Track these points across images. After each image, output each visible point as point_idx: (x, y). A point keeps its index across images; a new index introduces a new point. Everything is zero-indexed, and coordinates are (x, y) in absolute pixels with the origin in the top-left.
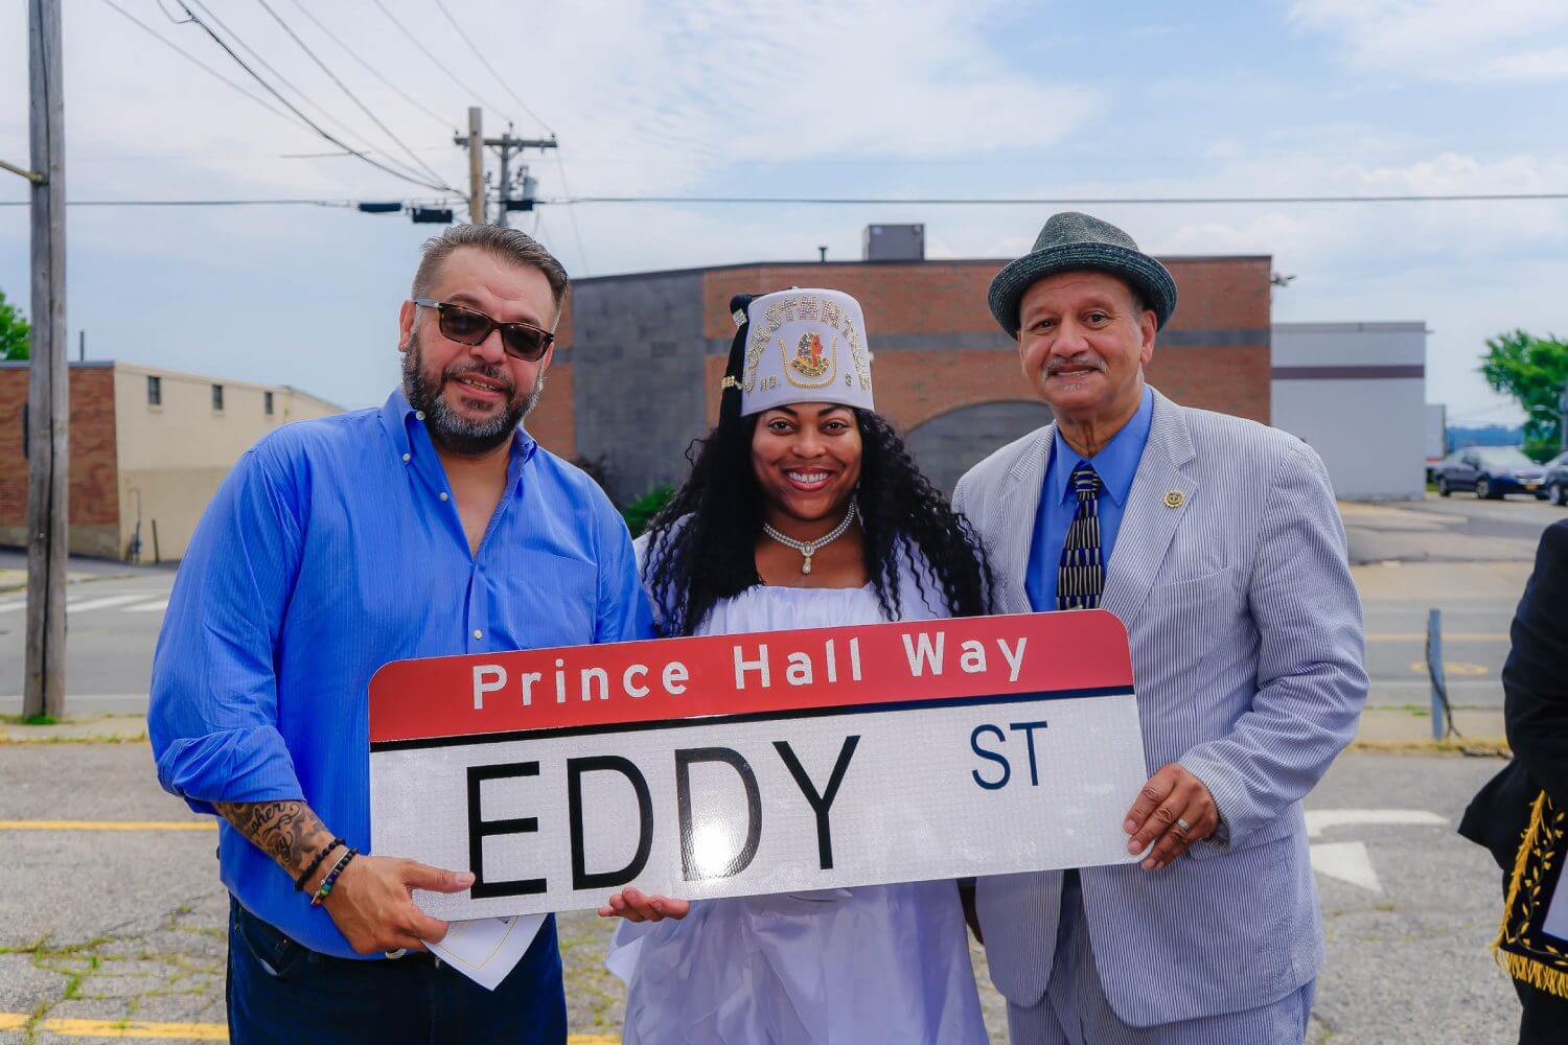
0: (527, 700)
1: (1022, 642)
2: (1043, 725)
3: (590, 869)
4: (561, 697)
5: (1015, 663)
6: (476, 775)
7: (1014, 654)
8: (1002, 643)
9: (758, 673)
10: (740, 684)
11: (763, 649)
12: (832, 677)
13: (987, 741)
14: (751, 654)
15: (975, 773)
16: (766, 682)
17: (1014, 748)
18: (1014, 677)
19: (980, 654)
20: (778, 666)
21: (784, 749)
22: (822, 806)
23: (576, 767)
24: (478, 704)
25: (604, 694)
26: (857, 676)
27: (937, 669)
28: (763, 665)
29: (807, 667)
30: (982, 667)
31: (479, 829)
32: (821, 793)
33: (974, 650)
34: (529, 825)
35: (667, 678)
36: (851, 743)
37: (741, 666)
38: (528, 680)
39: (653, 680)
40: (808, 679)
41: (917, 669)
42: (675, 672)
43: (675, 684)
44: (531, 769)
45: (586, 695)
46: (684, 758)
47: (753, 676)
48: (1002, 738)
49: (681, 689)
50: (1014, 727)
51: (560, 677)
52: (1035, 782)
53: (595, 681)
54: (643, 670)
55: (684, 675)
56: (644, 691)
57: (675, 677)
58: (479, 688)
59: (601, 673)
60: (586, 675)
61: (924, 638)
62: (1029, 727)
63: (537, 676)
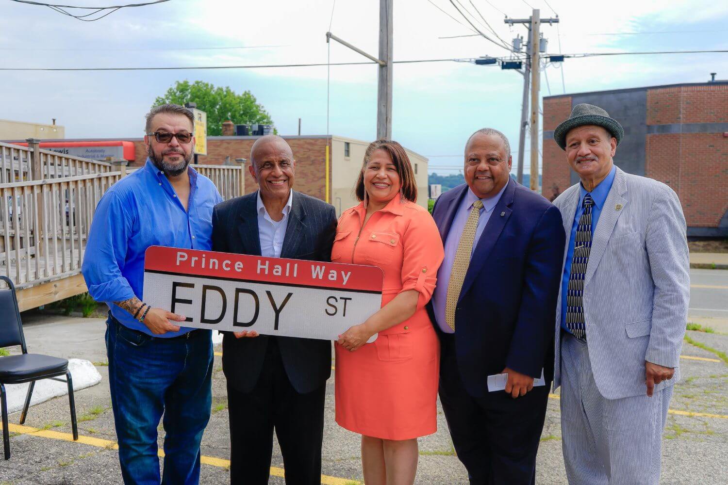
0: (193, 265)
1: (349, 273)
2: (350, 299)
3: (206, 318)
4: (203, 266)
5: (346, 279)
6: (175, 285)
7: (346, 276)
8: (343, 273)
9: (265, 269)
10: (259, 271)
11: (267, 263)
12: (287, 274)
13: (332, 301)
14: (263, 263)
15: (326, 310)
16: (266, 272)
17: (340, 304)
18: (344, 283)
19: (335, 275)
20: (271, 268)
21: (269, 293)
22: (277, 312)
23: (205, 288)
24: (178, 263)
25: (216, 267)
26: (295, 275)
27: (321, 277)
28: (266, 267)
29: (280, 270)
30: (335, 279)
31: (175, 300)
32: (278, 307)
33: (334, 273)
34: (190, 302)
35: (236, 266)
36: (290, 295)
37: (259, 267)
38: (194, 259)
39: (232, 266)
40: (279, 274)
41: (314, 276)
42: (239, 265)
43: (239, 268)
44: (192, 286)
45: (211, 267)
46: (238, 291)
47: (263, 270)
48: (337, 301)
49: (240, 270)
50: (341, 298)
51: (204, 260)
52: (344, 315)
53: (214, 263)
54: (229, 262)
55: (242, 266)
56: (229, 269)
57: (239, 266)
58: (179, 259)
59: (217, 262)
60: (212, 261)
61: (318, 268)
62: (346, 299)
63: (197, 258)
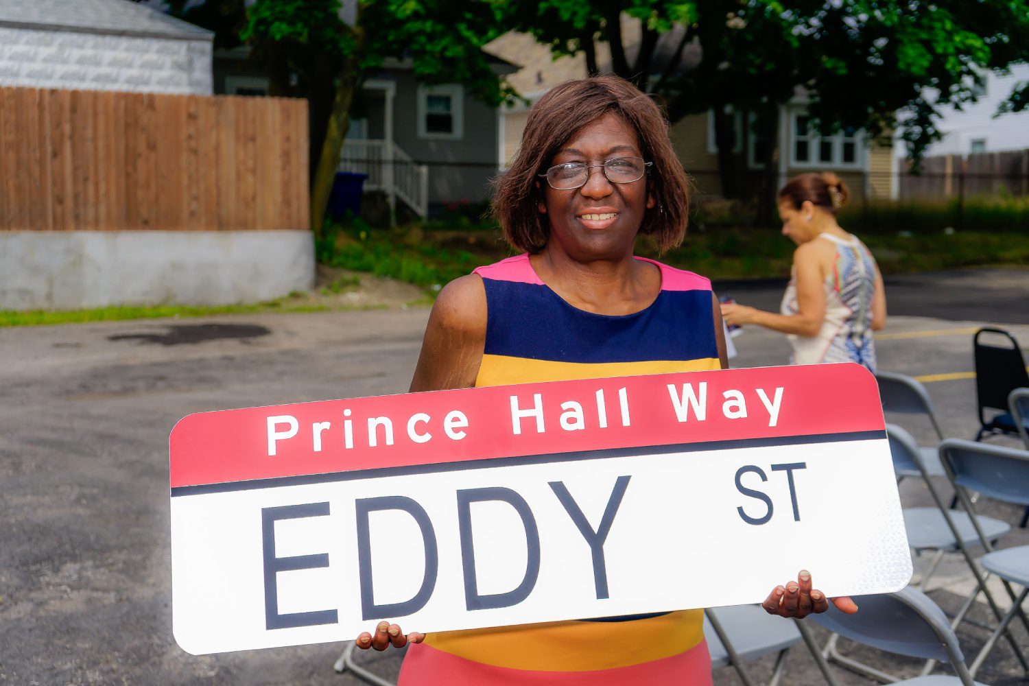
0: (317, 447)
1: (779, 392)
2: (802, 466)
3: (379, 600)
4: (349, 444)
5: (774, 410)
6: (270, 516)
7: (772, 401)
8: (761, 392)
9: (533, 419)
10: (517, 430)
11: (538, 398)
12: (603, 423)
13: (750, 480)
14: (526, 403)
15: (740, 510)
16: (541, 428)
17: (776, 485)
18: (773, 422)
19: (741, 402)
20: (552, 413)
21: (559, 489)
22: (596, 540)
23: (364, 507)
24: (272, 451)
25: (390, 441)
26: (626, 421)
27: (701, 415)
28: (538, 412)
29: (579, 414)
30: (743, 413)
31: (273, 565)
32: (596, 529)
33: (734, 398)
34: (320, 561)
35: (448, 425)
36: (622, 483)
37: (517, 414)
38: (318, 428)
39: (435, 426)
40: (580, 425)
41: (682, 416)
42: (456, 419)
43: (456, 430)
44: (321, 509)
45: (373, 442)
46: (466, 498)
47: (528, 423)
48: (764, 478)
49: (462, 435)
50: (775, 468)
51: (348, 425)
52: (797, 518)
53: (380, 429)
54: (425, 418)
55: (464, 422)
56: (427, 437)
57: (456, 425)
58: (273, 437)
59: (387, 422)
60: (372, 423)
61: (688, 388)
62: (789, 468)
63: (327, 425)
